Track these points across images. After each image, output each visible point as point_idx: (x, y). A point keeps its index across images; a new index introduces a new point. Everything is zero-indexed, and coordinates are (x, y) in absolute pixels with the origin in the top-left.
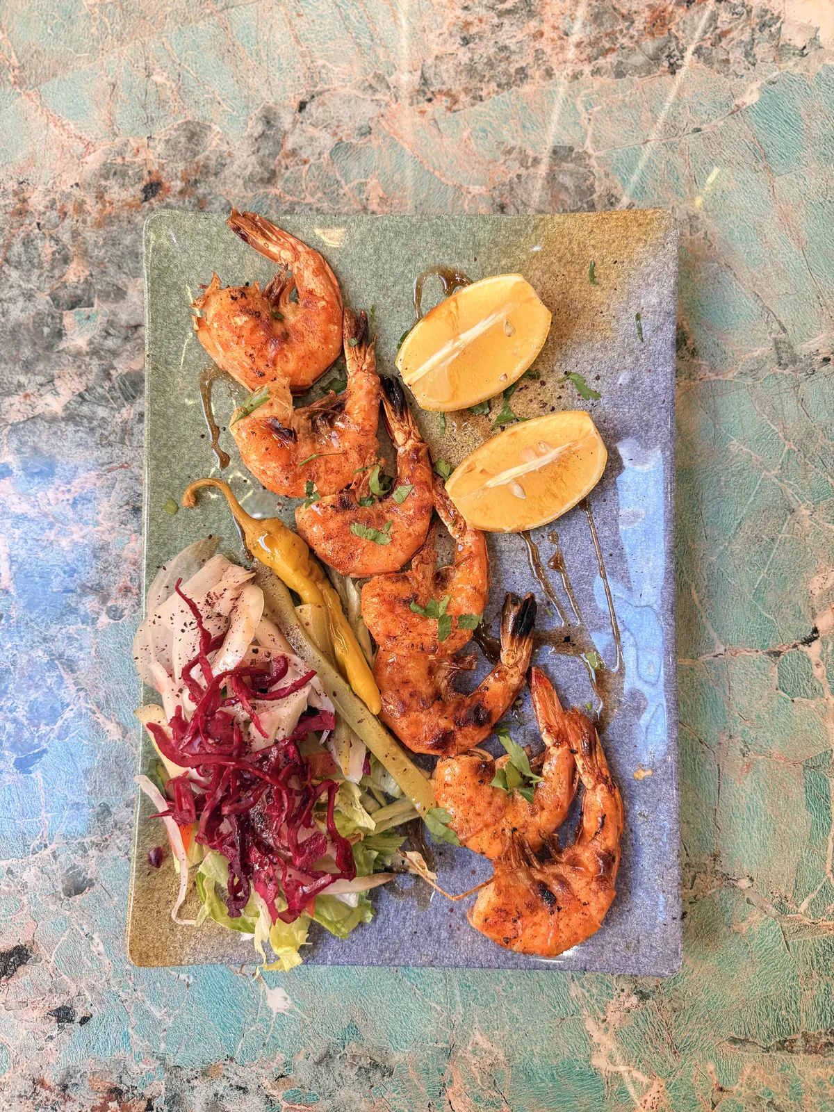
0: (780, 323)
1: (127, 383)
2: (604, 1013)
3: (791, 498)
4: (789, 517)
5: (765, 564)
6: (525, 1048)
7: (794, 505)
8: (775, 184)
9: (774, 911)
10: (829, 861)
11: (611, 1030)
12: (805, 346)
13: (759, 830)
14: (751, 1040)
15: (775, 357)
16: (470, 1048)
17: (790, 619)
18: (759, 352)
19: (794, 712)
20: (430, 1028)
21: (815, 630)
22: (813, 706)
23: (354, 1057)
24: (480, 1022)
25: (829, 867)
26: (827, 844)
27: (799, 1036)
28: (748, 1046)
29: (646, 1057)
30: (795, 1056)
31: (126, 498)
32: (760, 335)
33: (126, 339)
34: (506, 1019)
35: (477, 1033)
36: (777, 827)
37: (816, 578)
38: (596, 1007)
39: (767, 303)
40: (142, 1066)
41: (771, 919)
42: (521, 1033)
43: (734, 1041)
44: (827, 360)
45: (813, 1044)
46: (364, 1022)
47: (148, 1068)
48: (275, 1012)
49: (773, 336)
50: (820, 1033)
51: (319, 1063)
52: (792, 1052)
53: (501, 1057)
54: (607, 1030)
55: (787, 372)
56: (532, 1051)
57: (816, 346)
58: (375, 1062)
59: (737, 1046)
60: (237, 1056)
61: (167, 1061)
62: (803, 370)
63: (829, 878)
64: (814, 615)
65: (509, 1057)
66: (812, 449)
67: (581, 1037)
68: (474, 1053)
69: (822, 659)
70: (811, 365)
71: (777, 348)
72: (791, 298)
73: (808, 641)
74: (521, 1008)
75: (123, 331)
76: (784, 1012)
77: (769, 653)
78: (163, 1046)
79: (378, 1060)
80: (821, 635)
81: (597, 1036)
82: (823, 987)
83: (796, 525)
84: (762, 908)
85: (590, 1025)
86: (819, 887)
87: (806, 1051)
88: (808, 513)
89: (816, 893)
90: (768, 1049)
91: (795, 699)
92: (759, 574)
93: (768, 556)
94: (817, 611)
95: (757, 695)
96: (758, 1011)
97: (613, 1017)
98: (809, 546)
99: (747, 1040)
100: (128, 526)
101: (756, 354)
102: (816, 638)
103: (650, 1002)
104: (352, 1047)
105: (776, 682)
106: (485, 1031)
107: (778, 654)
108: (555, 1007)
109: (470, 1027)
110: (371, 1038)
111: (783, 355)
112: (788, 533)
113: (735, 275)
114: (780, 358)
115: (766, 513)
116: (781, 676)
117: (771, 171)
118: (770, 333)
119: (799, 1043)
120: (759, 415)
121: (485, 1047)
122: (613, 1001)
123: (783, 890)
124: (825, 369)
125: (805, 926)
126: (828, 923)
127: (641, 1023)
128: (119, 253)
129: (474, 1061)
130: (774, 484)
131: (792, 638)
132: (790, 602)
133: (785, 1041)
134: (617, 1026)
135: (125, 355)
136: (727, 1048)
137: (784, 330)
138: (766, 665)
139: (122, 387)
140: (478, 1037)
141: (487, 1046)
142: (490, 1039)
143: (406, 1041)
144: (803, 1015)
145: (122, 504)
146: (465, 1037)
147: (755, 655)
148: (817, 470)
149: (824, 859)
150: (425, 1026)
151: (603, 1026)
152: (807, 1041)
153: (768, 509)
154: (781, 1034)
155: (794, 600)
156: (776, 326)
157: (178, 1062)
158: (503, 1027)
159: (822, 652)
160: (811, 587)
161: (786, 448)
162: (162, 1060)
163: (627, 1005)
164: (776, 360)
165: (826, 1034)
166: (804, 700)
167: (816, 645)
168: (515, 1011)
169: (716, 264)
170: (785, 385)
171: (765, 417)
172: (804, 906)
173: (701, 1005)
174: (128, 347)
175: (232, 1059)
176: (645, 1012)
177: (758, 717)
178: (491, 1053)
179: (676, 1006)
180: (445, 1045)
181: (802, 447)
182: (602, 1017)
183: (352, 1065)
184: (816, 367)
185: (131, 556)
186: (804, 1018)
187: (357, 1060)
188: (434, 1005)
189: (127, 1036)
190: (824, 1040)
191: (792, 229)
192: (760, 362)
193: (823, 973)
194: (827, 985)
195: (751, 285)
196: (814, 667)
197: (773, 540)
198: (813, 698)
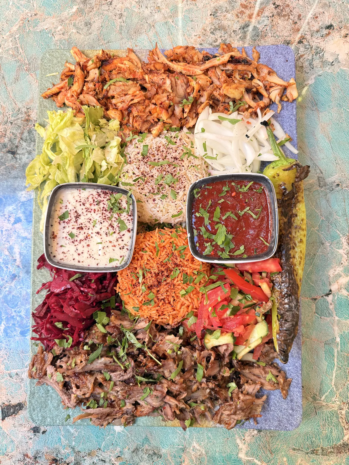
0: (320, 170)
2: (244, 437)
3: (322, 239)
4: (321, 246)
5: (312, 264)
6: (213, 449)
7: (324, 242)
8: (320, 116)
9: (311, 400)
10: (333, 381)
11: (246, 443)
12: (330, 179)
13: (306, 368)
14: (301, 449)
15: (318, 183)
16: (191, 448)
17: (321, 285)
18: (311, 181)
19: (321, 322)
20: (176, 440)
21: (331, 291)
22: (329, 320)
23: (147, 450)
24: (196, 438)
25: (333, 383)
26: (333, 374)
27: (320, 448)
28: (300, 452)
29: (260, 454)
30: (318, 456)
32: (313, 175)
34: (206, 438)
35: (194, 443)
36: (313, 367)
37: (332, 270)
38: (241, 434)
39: (315, 162)
40: (65, 451)
41: (310, 403)
42: (211, 443)
43: (294, 449)
44: (338, 185)
45: (325, 452)
46: (151, 437)
47: (68, 451)
48: (117, 432)
49: (317, 175)
50: (328, 448)
51: (133, 452)
53: (204, 452)
54: (245, 443)
55: (322, 189)
56: (216, 450)
57: (334, 179)
58: (155, 452)
59: (296, 452)
60: (102, 448)
61: (75, 449)
62: (328, 189)
63: (333, 387)
64: (330, 285)
65: (207, 453)
66: (331, 220)
67: (235, 446)
68: (193, 450)
69: (333, 302)
70: (332, 187)
71: (319, 180)
72: (325, 160)
73: (327, 295)
74: (212, 433)
76: (314, 439)
77: (312, 299)
78: (74, 443)
79: (156, 451)
80: (333, 292)
81: (241, 446)
82: (330, 430)
83: (324, 249)
84: (306, 398)
85: (238, 441)
86: (329, 391)
87: (322, 455)
88: (329, 244)
89: (328, 393)
90: (307, 453)
91: (322, 317)
92: (309, 268)
93: (313, 261)
94: (331, 283)
95: (307, 315)
96: (304, 438)
97: (247, 438)
98: (329, 257)
99: (299, 449)
101: (310, 182)
102: (331, 294)
103: (262, 433)
104: (146, 446)
105: (314, 311)
106: (198, 442)
107: (315, 299)
108: (225, 434)
109: (192, 440)
110: (154, 443)
112: (321, 252)
113: (303, 151)
114: (320, 184)
116: (317, 308)
117: (318, 110)
119: (320, 451)
120: (311, 206)
121: (197, 448)
122: (248, 432)
123: (315, 391)
124: (337, 188)
125: (323, 406)
126: (333, 405)
127: (258, 441)
129: (193, 453)
130: (316, 233)
131: (321, 293)
132: (321, 279)
133: (314, 450)
134: (249, 442)
136: (292, 452)
137: (322, 173)
138: (310, 303)
140: (195, 444)
141: (198, 448)
142: (199, 445)
143: (167, 445)
144: (321, 440)
146: (190, 444)
147: (306, 299)
148: (333, 228)
149: (331, 380)
150: (175, 439)
151: (243, 442)
152: (323, 451)
153: (313, 243)
154: (312, 447)
155: (323, 278)
156: (318, 171)
157: (79, 449)
158: (205, 441)
159: (333, 299)
160: (329, 274)
161: (321, 219)
162: (73, 448)
163: (253, 434)
164: (318, 185)
165: (330, 448)
166: (325, 318)
167: (331, 297)
168: (209, 435)
170: (321, 194)
171: (313, 207)
172: (323, 398)
173: (282, 435)
175: (100, 449)
176: (260, 437)
177: (307, 324)
178: (199, 450)
179: (272, 435)
180: (182, 447)
181: (327, 219)
182: (243, 438)
183: (146, 453)
184: (334, 188)
186: (322, 442)
187: (148, 451)
188: (178, 431)
189: (60, 439)
190: (329, 450)
191: (326, 133)
192: (312, 185)
193: (330, 424)
194: (331, 429)
195: (309, 155)
196: (330, 305)
197: (315, 255)
198: (329, 317)
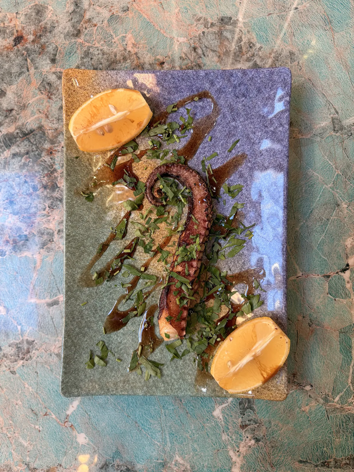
0: (335, 109)
1: (7, 139)
2: (238, 447)
3: (338, 199)
4: (336, 208)
5: (324, 232)
6: (200, 463)
7: (339, 202)
8: (335, 37)
9: (322, 401)
10: (350, 377)
11: (241, 456)
12: (348, 121)
13: (316, 362)
14: (309, 461)
15: (332, 126)
16: (173, 463)
17: (335, 259)
18: (324, 124)
19: (335, 305)
20: (154, 453)
21: (348, 265)
22: (345, 303)
23: (118, 466)
24: (178, 451)
25: (350, 380)
26: (349, 369)
27: (332, 460)
28: (308, 465)
29: (258, 468)
30: (330, 469)
31: (6, 196)
32: (325, 115)
33: (6, 116)
34: (191, 450)
35: (177, 456)
36: (325, 361)
37: (349, 239)
38: (234, 445)
39: (329, 99)
40: (19, 468)
41: (321, 405)
42: (198, 456)
43: (301, 462)
45: (339, 464)
46: (123, 450)
47: (21, 468)
48: (80, 444)
49: (331, 116)
50: (343, 459)
51: (102, 468)
52: (328, 467)
53: (189, 467)
54: (239, 456)
55: (338, 134)
56: (203, 465)
57: (353, 121)
58: (128, 468)
59: (302, 464)
60: (63, 464)
61: (30, 466)
62: (346, 133)
63: (350, 386)
64: (347, 258)
65: (192, 467)
66: (349, 174)
67: (227, 459)
68: (175, 465)
69: (351, 279)
70: (350, 131)
71: (333, 122)
72: (341, 96)
73: (344, 270)
74: (198, 445)
75: (5, 113)
76: (325, 449)
77: (324, 276)
78: (28, 458)
79: (130, 467)
80: (350, 267)
81: (235, 458)
82: (345, 437)
83: (340, 212)
84: (316, 400)
85: (231, 453)
86: (345, 390)
87: (335, 467)
88: (346, 206)
89: (343, 393)
90: (317, 466)
91: (336, 299)
92: (321, 237)
93: (325, 228)
94: (349, 255)
95: (317, 297)
96: (313, 448)
97: (243, 449)
98: (346, 223)
99: (307, 462)
100: (8, 210)
101: (322, 125)
102: (348, 269)
103: (260, 443)
104: (117, 462)
105: (327, 291)
106: (181, 455)
107: (328, 277)
108: (214, 445)
109: (174, 453)
110: (126, 457)
111: (336, 126)
112: (336, 216)
113: (313, 84)
114: (335, 127)
115: (325, 206)
116: (330, 287)
117: (333, 30)
118: (330, 114)
119: (332, 463)
120: (323, 156)
121: (181, 462)
122: (243, 442)
123: (327, 391)
125: (337, 408)
126: (349, 407)
127: (256, 453)
128: (2, 73)
129: (175, 469)
130: (329, 191)
131: (336, 268)
132: (335, 251)
133: (325, 462)
134: (244, 454)
135: (5, 125)
136: (297, 465)
137: (337, 113)
138: (322, 282)
139: (4, 140)
140: (177, 458)
141: (182, 462)
142: (183, 459)
143: (143, 459)
144: (334, 450)
145: (4, 199)
146: (171, 458)
147: (317, 277)
148: (351, 185)
149: (348, 377)
150: (152, 452)
151: (238, 454)
152: (336, 462)
153: (326, 204)
154: (323, 459)
155: (338, 250)
156: (333, 111)
157: (35, 466)
158: (190, 454)
159: (351, 276)
160: (346, 243)
161: (336, 173)
162: (28, 465)
163: (249, 444)
164: (332, 128)
165: (345, 459)
166: (341, 300)
167: (348, 273)
168: (196, 446)
169: (303, 79)
170: (336, 141)
171: (326, 157)
172: (337, 399)
173: (285, 445)
174: (7, 121)
175: (60, 465)
176: (258, 447)
177: (318, 307)
178: (183, 465)
179: (273, 445)
180: (162, 461)
181: (344, 173)
182: (237, 450)
183: (117, 469)
184: (353, 132)
185: (9, 225)
186: (335, 452)
187: (120, 467)
188: (156, 442)
189: (11, 454)
190: (344, 462)
191: (343, 60)
192: (324, 129)
193: (345, 431)
194: (347, 436)
195: (321, 89)
196: (346, 283)
197: (328, 220)
198: (345, 298)
